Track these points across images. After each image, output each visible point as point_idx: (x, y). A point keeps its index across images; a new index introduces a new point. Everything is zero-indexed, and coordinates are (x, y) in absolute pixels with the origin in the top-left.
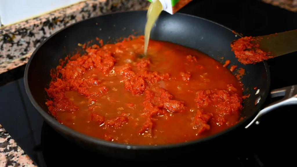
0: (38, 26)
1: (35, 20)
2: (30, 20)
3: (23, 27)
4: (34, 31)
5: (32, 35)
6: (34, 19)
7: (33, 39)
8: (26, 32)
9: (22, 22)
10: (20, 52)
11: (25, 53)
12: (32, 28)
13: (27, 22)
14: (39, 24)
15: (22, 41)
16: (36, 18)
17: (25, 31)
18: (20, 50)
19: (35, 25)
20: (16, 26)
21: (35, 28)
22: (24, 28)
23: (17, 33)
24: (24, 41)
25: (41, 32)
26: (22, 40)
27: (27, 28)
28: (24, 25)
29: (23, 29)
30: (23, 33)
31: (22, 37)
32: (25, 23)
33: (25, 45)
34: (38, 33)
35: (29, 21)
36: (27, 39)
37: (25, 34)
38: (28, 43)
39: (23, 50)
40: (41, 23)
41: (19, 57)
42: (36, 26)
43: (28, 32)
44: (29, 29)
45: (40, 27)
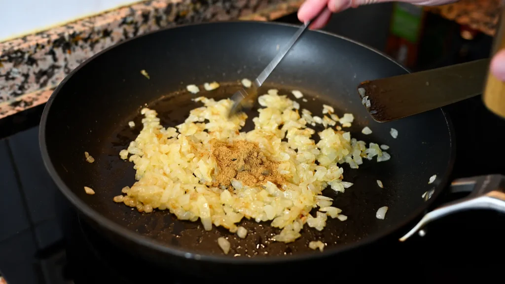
0: (43, 47)
1: (39, 37)
2: (30, 35)
3: (16, 48)
4: (37, 56)
5: (32, 61)
6: (38, 34)
7: (35, 69)
8: (22, 57)
9: (17, 39)
10: (11, 92)
11: (19, 92)
12: (32, 50)
13: (24, 39)
14: (46, 44)
15: (14, 73)
16: (40, 33)
17: (19, 54)
18: (12, 87)
19: (38, 45)
20: (4, 47)
21: (38, 50)
22: (19, 51)
23: (6, 58)
24: (18, 72)
25: (50, 58)
26: (15, 70)
27: (24, 51)
28: (19, 45)
29: (16, 52)
30: (16, 58)
31: (15, 66)
32: (20, 41)
33: (20, 79)
34: (44, 59)
35: (28, 38)
36: (24, 68)
37: (20, 60)
38: (26, 76)
39: (16, 87)
40: (49, 42)
41: (8, 99)
42: (40, 47)
43: (26, 56)
44: (28, 52)
45: (48, 48)
